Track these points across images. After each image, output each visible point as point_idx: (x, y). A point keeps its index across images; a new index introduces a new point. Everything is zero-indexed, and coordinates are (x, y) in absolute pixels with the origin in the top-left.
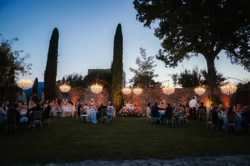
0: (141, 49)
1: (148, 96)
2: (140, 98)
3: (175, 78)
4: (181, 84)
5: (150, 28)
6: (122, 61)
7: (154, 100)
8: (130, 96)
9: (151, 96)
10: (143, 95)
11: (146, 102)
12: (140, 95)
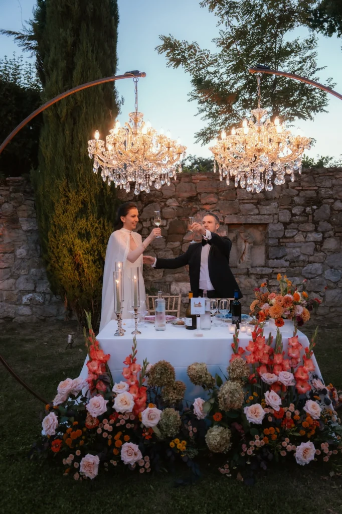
2: (232, 236)
8: (172, 220)
9: (301, 219)
10: (252, 213)
11: (268, 257)
12: (231, 214)
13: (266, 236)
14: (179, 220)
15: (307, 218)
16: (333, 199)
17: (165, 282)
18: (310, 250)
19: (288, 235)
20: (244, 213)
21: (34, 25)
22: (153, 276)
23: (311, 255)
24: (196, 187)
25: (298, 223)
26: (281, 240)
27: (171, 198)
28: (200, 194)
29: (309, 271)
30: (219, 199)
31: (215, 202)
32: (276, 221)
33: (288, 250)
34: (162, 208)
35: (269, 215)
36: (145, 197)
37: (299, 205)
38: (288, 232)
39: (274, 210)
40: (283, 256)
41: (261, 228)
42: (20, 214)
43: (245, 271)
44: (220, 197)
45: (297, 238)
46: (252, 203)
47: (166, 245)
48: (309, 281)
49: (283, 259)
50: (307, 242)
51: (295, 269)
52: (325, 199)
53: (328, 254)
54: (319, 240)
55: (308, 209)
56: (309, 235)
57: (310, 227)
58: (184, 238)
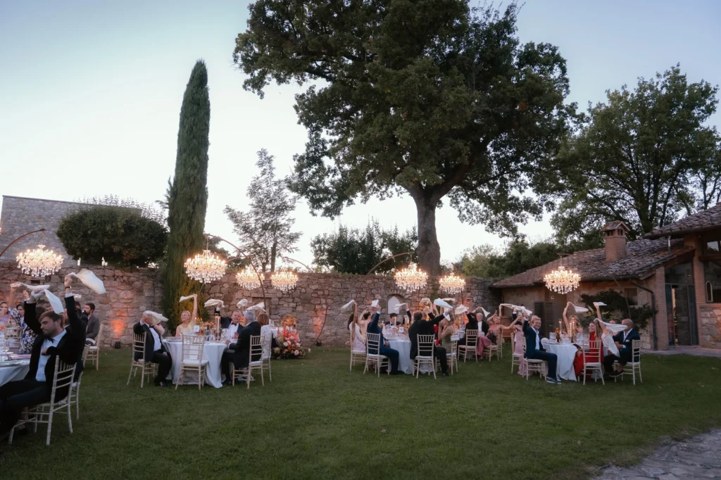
0: (262, 153)
1: (278, 295)
3: (320, 247)
4: (331, 265)
5: (262, 95)
6: (205, 183)
7: (295, 308)
8: (225, 294)
9: (287, 296)
12: (254, 292)
13: (270, 304)
15: (289, 296)
16: (301, 287)
18: (290, 311)
19: (280, 304)
20: (261, 292)
21: (168, 198)
25: (285, 298)
26: (277, 306)
33: (280, 311)
34: (220, 288)
35: (272, 294)
36: (213, 283)
39: (275, 291)
41: (267, 300)
42: (144, 287)
45: (284, 305)
46: (265, 288)
49: (278, 315)
50: (289, 307)
53: (298, 313)
55: (290, 292)
56: (290, 304)
57: (291, 300)
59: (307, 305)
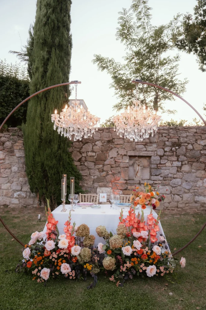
1: (159, 153)
2: (132, 162)
6: (68, 30)
7: (181, 167)
8: (98, 153)
9: (170, 154)
10: (142, 150)
11: (151, 175)
12: (131, 150)
13: (150, 163)
14: (102, 153)
15: (172, 153)
16: (187, 143)
17: (94, 187)
18: (174, 170)
19: (162, 163)
20: (138, 150)
21: (27, 48)
22: (87, 184)
23: (175, 174)
24: (112, 135)
25: (168, 156)
26: (158, 165)
27: (98, 140)
28: (114, 139)
29: (174, 183)
30: (124, 142)
31: (122, 143)
32: (156, 155)
33: (162, 171)
34: (93, 146)
35: (152, 151)
36: (84, 140)
37: (168, 146)
38: (162, 161)
39: (155, 149)
40: (160, 174)
41: (147, 159)
42: (15, 147)
43: (138, 182)
44: (125, 141)
45: (167, 164)
46: (143, 144)
47: (95, 167)
48: (174, 188)
49: (160, 176)
50: (173, 167)
51: (166, 181)
52: (182, 143)
53: (184, 173)
54: (180, 166)
55: (173, 149)
56: (174, 163)
57: (175, 158)
58: (105, 163)
59: (194, 164)
